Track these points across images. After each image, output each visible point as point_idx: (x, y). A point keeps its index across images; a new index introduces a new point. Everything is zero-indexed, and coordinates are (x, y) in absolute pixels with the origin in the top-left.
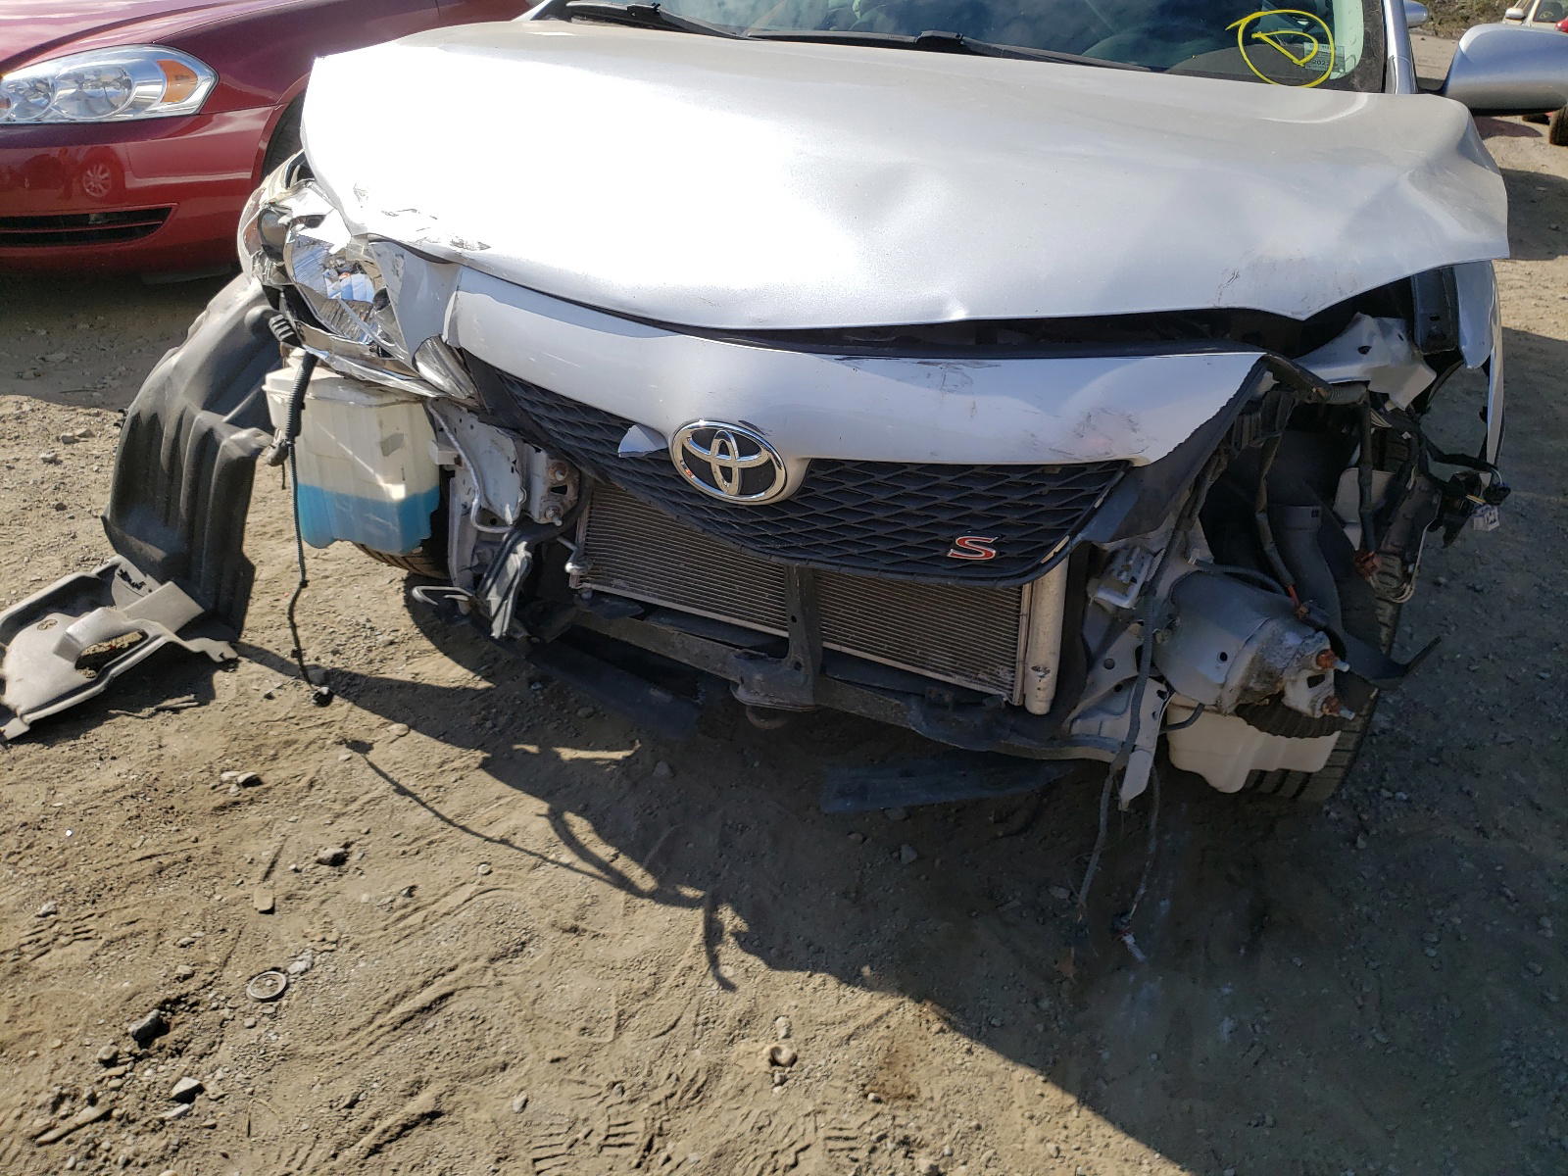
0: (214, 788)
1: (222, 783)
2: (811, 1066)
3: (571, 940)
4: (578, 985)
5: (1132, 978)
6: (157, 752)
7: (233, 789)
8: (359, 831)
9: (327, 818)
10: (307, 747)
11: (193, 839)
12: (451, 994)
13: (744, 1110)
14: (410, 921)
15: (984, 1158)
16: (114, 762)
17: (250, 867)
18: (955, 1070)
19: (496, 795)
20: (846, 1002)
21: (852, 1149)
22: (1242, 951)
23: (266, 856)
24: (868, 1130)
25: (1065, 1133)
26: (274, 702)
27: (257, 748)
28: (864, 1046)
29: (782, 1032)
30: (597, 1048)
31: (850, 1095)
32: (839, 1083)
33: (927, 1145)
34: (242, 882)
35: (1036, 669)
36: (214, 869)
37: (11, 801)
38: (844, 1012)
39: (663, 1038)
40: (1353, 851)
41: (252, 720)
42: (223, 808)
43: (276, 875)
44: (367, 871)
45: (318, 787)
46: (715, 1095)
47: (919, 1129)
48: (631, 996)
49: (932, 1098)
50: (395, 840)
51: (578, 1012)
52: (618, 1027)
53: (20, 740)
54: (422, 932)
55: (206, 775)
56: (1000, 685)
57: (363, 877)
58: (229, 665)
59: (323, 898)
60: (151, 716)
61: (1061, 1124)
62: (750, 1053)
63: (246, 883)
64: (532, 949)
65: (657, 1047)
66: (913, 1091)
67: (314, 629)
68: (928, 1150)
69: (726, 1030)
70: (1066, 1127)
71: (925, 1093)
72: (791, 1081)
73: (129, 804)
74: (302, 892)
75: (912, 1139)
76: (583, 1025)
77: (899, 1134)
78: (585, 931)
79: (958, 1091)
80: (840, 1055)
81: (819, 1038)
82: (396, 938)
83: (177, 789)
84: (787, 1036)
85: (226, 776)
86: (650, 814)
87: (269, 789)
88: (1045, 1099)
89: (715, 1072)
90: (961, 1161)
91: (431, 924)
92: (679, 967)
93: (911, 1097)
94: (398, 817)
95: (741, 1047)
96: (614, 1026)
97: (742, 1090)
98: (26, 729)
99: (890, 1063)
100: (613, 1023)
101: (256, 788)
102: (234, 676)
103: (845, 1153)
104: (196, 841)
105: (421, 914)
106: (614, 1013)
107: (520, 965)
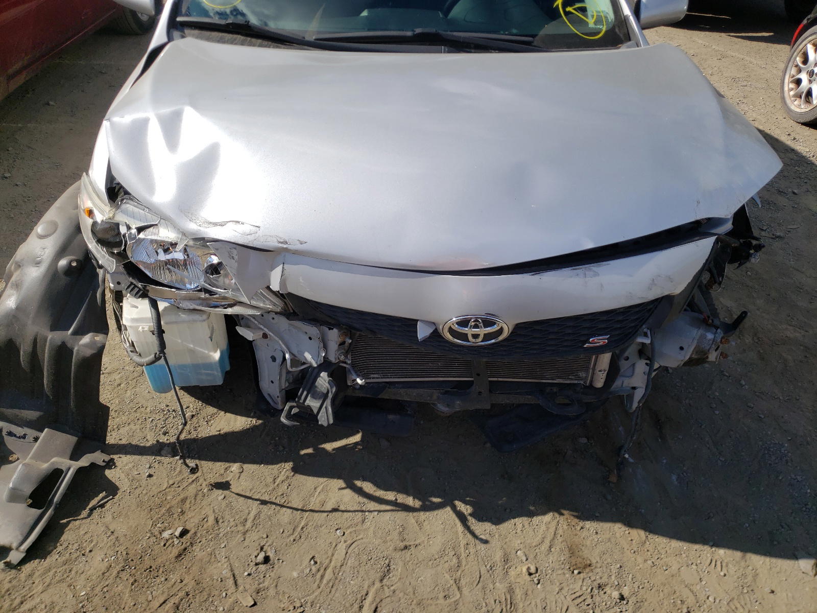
0: (165, 545)
1: (167, 540)
2: (544, 569)
3: (407, 554)
4: (427, 575)
5: (631, 470)
6: (112, 537)
7: (176, 541)
8: (262, 537)
9: (239, 537)
10: (195, 499)
11: (179, 581)
12: (377, 608)
13: (533, 603)
14: (327, 578)
15: (630, 579)
16: (92, 553)
17: (223, 583)
18: (597, 544)
19: (313, 487)
20: (537, 531)
21: (584, 600)
22: (660, 440)
23: (226, 573)
24: (584, 588)
25: (649, 553)
26: (154, 478)
27: (169, 510)
28: (558, 549)
29: (524, 559)
30: (456, 603)
31: (567, 575)
32: (560, 572)
33: (608, 584)
34: (226, 594)
35: (600, 371)
36: (205, 593)
37: (53, 603)
38: (540, 536)
39: (480, 584)
40: (669, 375)
41: (151, 494)
42: (180, 555)
43: (240, 581)
44: (284, 558)
45: (221, 521)
46: (517, 601)
47: (601, 578)
48: (453, 570)
49: (597, 562)
50: (284, 535)
51: (436, 589)
52: (459, 588)
53: (23, 562)
54: (337, 581)
55: (153, 539)
56: (581, 379)
57: (284, 563)
58: (110, 464)
59: (274, 584)
60: (89, 515)
61: (646, 550)
62: (518, 575)
63: (229, 594)
64: (394, 566)
65: (480, 590)
66: (589, 562)
67: (140, 422)
68: (610, 586)
69: (501, 568)
70: (648, 551)
71: (594, 561)
72: (542, 580)
73: (125, 576)
74: (261, 586)
75: (601, 584)
76: (444, 594)
77: (596, 584)
78: (410, 546)
79: (604, 554)
80: (551, 558)
81: (539, 554)
82: (328, 590)
83: (143, 554)
84: (527, 560)
85: (166, 535)
86: (395, 470)
87: (195, 533)
88: (634, 541)
89: (511, 590)
90: (624, 585)
91: (338, 574)
92: (462, 546)
93: (590, 565)
94: (275, 520)
95: (512, 573)
96: (456, 589)
97: (526, 594)
98: (23, 555)
99: (572, 553)
100: (454, 587)
101: (189, 535)
102: (118, 469)
103: (583, 603)
104: (182, 581)
105: (329, 571)
106: (452, 582)
107: (394, 577)
